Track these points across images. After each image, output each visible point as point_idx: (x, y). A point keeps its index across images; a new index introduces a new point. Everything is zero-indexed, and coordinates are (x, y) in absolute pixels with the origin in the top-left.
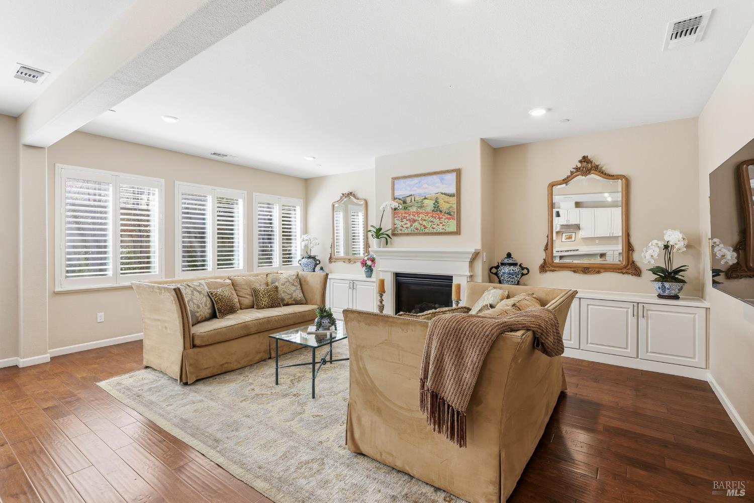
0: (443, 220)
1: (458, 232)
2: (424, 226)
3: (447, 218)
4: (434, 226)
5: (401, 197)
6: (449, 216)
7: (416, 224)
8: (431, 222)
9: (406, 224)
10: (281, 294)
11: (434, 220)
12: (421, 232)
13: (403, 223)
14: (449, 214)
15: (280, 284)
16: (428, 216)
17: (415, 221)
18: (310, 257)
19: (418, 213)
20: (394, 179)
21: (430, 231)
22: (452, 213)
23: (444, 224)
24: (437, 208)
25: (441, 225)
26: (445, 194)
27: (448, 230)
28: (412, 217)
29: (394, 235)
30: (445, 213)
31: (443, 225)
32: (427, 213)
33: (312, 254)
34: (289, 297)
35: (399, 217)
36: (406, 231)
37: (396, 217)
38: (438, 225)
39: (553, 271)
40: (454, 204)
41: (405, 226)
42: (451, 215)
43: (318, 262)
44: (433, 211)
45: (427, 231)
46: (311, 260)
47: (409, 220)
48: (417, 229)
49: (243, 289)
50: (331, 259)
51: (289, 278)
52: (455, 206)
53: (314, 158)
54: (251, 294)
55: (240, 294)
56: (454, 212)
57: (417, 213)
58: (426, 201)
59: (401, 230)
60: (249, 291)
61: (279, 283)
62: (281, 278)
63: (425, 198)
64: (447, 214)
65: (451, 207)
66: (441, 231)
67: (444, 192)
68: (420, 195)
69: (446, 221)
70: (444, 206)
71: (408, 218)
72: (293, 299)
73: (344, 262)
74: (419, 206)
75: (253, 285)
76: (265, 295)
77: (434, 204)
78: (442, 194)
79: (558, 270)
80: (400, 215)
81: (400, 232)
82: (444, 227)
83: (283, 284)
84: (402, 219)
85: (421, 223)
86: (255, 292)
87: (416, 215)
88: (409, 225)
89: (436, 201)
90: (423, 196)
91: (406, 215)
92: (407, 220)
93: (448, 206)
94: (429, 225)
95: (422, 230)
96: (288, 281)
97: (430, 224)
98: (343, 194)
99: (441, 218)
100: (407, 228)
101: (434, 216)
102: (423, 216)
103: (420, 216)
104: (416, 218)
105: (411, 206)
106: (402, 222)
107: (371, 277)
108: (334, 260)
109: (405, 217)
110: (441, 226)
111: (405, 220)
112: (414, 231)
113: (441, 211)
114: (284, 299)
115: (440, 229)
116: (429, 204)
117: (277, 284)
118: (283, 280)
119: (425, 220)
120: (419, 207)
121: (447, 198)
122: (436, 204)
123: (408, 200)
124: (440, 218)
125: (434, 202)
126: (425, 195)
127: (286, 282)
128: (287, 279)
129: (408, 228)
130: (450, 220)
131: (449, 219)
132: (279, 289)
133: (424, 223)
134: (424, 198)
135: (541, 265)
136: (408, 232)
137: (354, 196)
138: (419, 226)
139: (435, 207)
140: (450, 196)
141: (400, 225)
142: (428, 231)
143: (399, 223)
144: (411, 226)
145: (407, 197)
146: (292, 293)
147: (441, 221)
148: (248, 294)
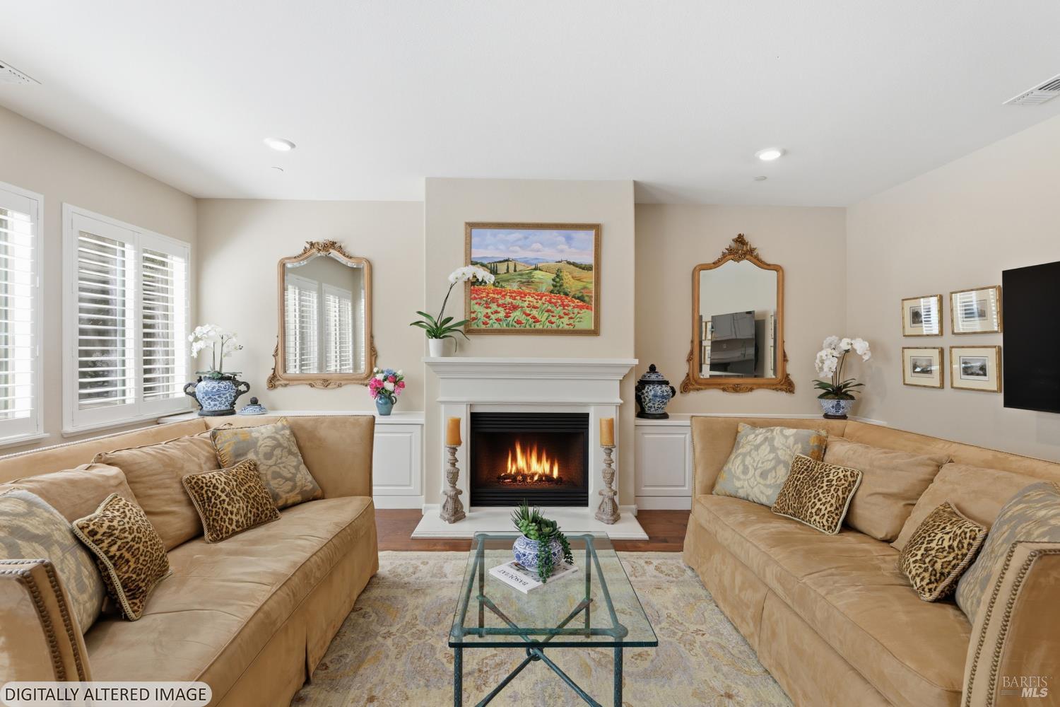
0: (570, 308)
1: (595, 332)
2: (534, 317)
3: (578, 306)
4: (553, 319)
5: (485, 262)
6: (581, 304)
7: (517, 314)
8: (548, 311)
9: (496, 312)
10: (268, 484)
11: (554, 309)
12: (528, 327)
13: (489, 311)
14: (581, 299)
15: (261, 456)
16: (541, 299)
17: (515, 308)
18: (222, 378)
19: (523, 295)
20: (471, 226)
21: (545, 327)
22: (586, 299)
23: (571, 315)
24: (558, 287)
25: (566, 317)
26: (574, 264)
27: (579, 326)
28: (508, 300)
29: (469, 331)
30: (574, 297)
31: (571, 318)
32: (541, 295)
33: (226, 371)
34: (288, 485)
35: (481, 298)
36: (496, 326)
37: (475, 298)
38: (560, 317)
39: (698, 390)
40: (591, 283)
41: (493, 317)
42: (584, 301)
43: (242, 388)
44: (552, 292)
45: (538, 326)
46: (224, 384)
47: (503, 306)
48: (519, 322)
49: (157, 487)
50: (273, 382)
51: (278, 436)
52: (592, 287)
53: (293, 146)
54: (182, 497)
55: (155, 505)
56: (591, 297)
57: (521, 293)
58: (538, 274)
59: (485, 323)
60: (175, 492)
61: (257, 453)
62: (257, 439)
63: (536, 269)
64: (578, 298)
65: (585, 288)
66: (567, 327)
67: (572, 261)
68: (526, 262)
69: (576, 310)
70: (571, 285)
71: (501, 302)
72: (297, 491)
73: (311, 385)
74: (524, 280)
75: (182, 468)
76: (235, 494)
77: (554, 280)
78: (569, 263)
79: (706, 389)
80: (484, 295)
81: (483, 327)
82: (571, 321)
83: (268, 456)
84: (487, 303)
85: (528, 312)
86: (197, 493)
87: (518, 298)
88: (502, 315)
89: (558, 276)
90: (531, 264)
91: (496, 296)
92: (498, 306)
93: (580, 285)
94: (543, 317)
95: (530, 326)
96: (279, 445)
97: (546, 314)
98: (312, 245)
99: (568, 305)
100: (498, 320)
101: (553, 300)
102: (531, 299)
103: (527, 299)
104: (518, 302)
105: (508, 281)
106: (487, 308)
107: (389, 414)
108: (283, 382)
109: (494, 300)
110: (566, 320)
111: (494, 306)
112: (512, 326)
113: (566, 294)
114: (278, 495)
115: (564, 323)
116: (544, 279)
117: (251, 456)
118: (264, 445)
119: (535, 307)
120: (523, 283)
121: (577, 272)
122: (558, 280)
123: (502, 268)
124: (564, 306)
125: (554, 276)
126: (535, 262)
127: (274, 448)
128: (274, 438)
129: (501, 320)
130: (583, 311)
131: (581, 308)
132: (262, 468)
133: (534, 313)
134: (533, 267)
135: (683, 382)
136: (499, 327)
137: (340, 249)
138: (523, 318)
139: (555, 286)
140: (583, 269)
141: (485, 313)
142: (541, 327)
143: (481, 311)
144: (507, 316)
145: (500, 262)
146: (295, 475)
147: (565, 311)
148: (176, 502)
